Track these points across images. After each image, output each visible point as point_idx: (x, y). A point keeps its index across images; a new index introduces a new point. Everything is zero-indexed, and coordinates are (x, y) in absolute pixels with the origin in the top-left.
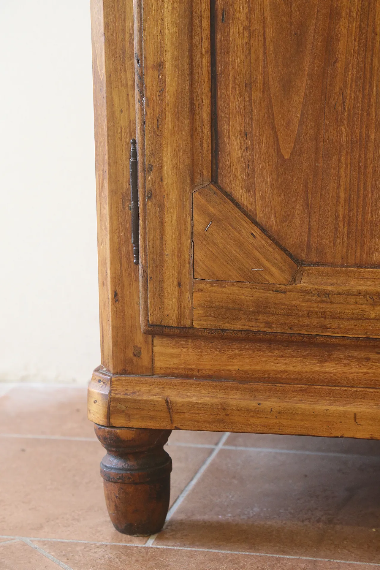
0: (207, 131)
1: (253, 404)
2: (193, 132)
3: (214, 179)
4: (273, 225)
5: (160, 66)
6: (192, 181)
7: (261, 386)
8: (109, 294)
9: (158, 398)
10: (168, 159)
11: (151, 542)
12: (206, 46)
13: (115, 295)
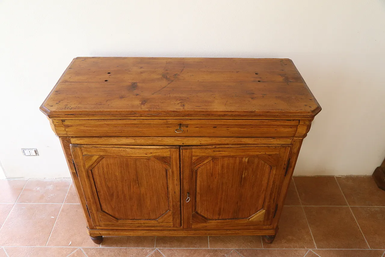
0: (99, 205)
1: (114, 233)
2: (96, 205)
3: (102, 209)
4: (113, 215)
5: (89, 198)
6: (98, 211)
7: (115, 231)
8: (87, 221)
9: (98, 233)
10: (93, 208)
11: (100, 246)
12: (96, 196)
13: (88, 221)
